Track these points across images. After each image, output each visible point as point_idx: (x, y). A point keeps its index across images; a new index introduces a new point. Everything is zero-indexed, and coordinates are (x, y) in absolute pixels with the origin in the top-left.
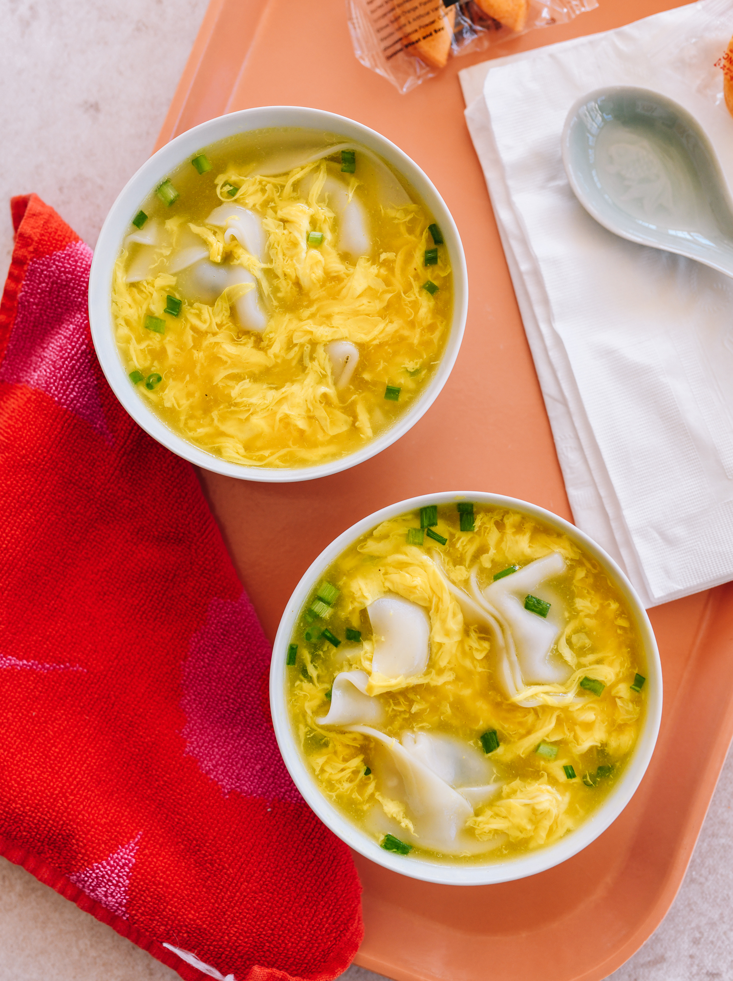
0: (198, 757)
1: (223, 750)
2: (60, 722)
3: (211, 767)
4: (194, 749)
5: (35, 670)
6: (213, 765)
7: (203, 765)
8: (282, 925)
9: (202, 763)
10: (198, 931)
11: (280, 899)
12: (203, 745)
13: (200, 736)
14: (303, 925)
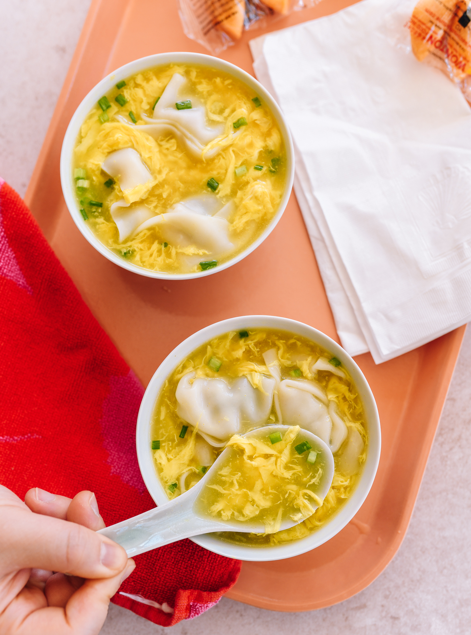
0: (120, 475)
1: (135, 468)
2: (30, 471)
3: (129, 479)
4: (116, 470)
5: (9, 442)
6: (130, 477)
7: (124, 479)
8: (191, 565)
9: (123, 477)
10: (140, 579)
11: (187, 548)
12: (121, 467)
13: (119, 462)
14: (204, 561)
